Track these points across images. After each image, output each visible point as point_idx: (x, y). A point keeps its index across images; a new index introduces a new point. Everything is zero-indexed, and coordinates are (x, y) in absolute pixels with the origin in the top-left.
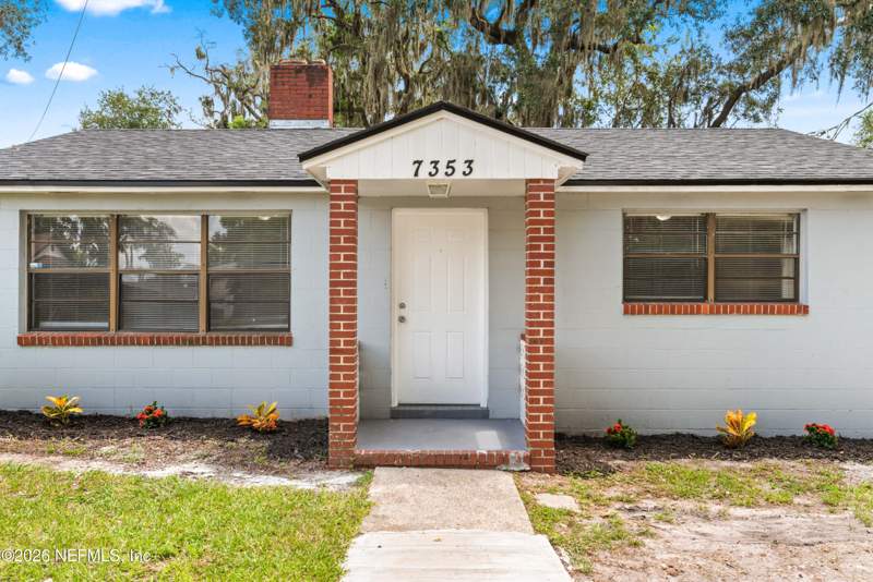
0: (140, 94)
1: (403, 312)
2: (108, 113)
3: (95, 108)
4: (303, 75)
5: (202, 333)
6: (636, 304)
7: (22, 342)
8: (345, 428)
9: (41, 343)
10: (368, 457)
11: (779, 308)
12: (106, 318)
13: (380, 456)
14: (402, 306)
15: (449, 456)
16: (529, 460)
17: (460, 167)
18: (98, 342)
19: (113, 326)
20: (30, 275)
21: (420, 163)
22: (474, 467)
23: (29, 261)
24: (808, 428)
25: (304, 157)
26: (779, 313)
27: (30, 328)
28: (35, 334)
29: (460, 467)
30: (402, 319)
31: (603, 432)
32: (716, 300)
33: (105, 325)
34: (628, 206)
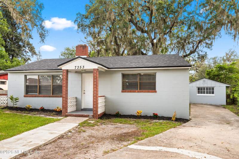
0: (72, 47)
1: (85, 92)
2: (66, 52)
3: (63, 51)
4: (82, 47)
5: (52, 95)
6: (125, 90)
7: (25, 96)
8: (65, 110)
9: (27, 97)
10: (68, 115)
11: (151, 91)
12: (37, 93)
13: (69, 115)
14: (84, 91)
15: (80, 115)
16: (93, 116)
17: (82, 67)
18: (35, 97)
19: (38, 94)
20: (26, 85)
21: (76, 66)
22: (84, 117)
23: (26, 83)
24: (153, 114)
25: (58, 66)
26: (151, 92)
27: (26, 94)
28: (27, 95)
29: (82, 117)
30: (84, 93)
31: (115, 113)
32: (140, 90)
33: (37, 94)
34: (123, 72)
